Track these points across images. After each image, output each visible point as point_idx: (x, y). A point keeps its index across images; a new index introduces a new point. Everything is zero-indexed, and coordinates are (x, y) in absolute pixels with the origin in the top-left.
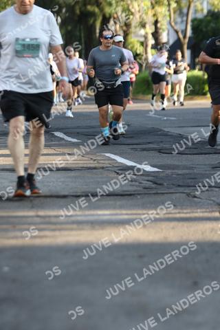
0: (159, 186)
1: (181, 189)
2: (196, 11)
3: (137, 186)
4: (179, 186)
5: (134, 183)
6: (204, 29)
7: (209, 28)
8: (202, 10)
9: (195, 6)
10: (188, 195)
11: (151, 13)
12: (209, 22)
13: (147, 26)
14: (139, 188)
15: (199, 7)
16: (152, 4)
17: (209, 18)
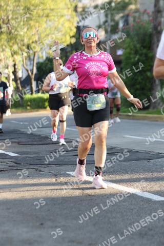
0: (18, 165)
1: (32, 166)
2: (39, 58)
3: (5, 165)
4: (31, 164)
5: (3, 164)
6: (44, 69)
7: (47, 68)
8: (42, 57)
9: (38, 55)
10: (36, 170)
11: (11, 59)
12: (47, 64)
13: (9, 67)
14: (5, 167)
15: (41, 55)
16: (12, 54)
17: (47, 62)
